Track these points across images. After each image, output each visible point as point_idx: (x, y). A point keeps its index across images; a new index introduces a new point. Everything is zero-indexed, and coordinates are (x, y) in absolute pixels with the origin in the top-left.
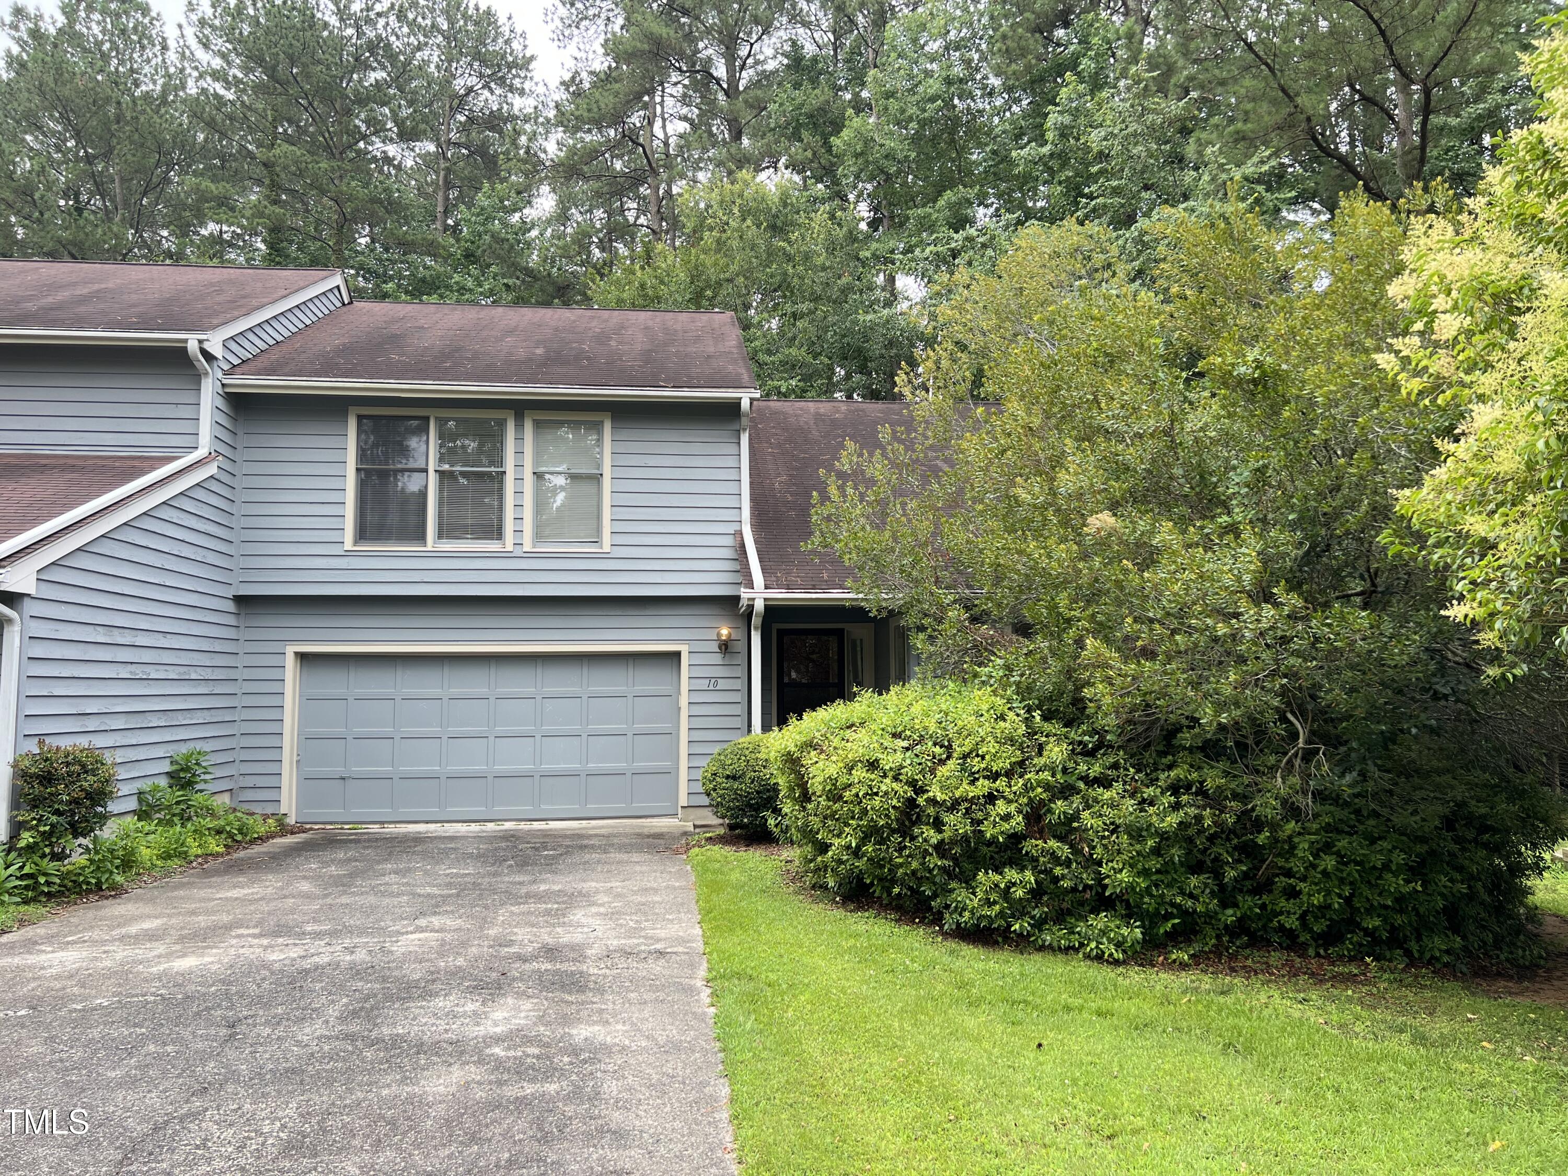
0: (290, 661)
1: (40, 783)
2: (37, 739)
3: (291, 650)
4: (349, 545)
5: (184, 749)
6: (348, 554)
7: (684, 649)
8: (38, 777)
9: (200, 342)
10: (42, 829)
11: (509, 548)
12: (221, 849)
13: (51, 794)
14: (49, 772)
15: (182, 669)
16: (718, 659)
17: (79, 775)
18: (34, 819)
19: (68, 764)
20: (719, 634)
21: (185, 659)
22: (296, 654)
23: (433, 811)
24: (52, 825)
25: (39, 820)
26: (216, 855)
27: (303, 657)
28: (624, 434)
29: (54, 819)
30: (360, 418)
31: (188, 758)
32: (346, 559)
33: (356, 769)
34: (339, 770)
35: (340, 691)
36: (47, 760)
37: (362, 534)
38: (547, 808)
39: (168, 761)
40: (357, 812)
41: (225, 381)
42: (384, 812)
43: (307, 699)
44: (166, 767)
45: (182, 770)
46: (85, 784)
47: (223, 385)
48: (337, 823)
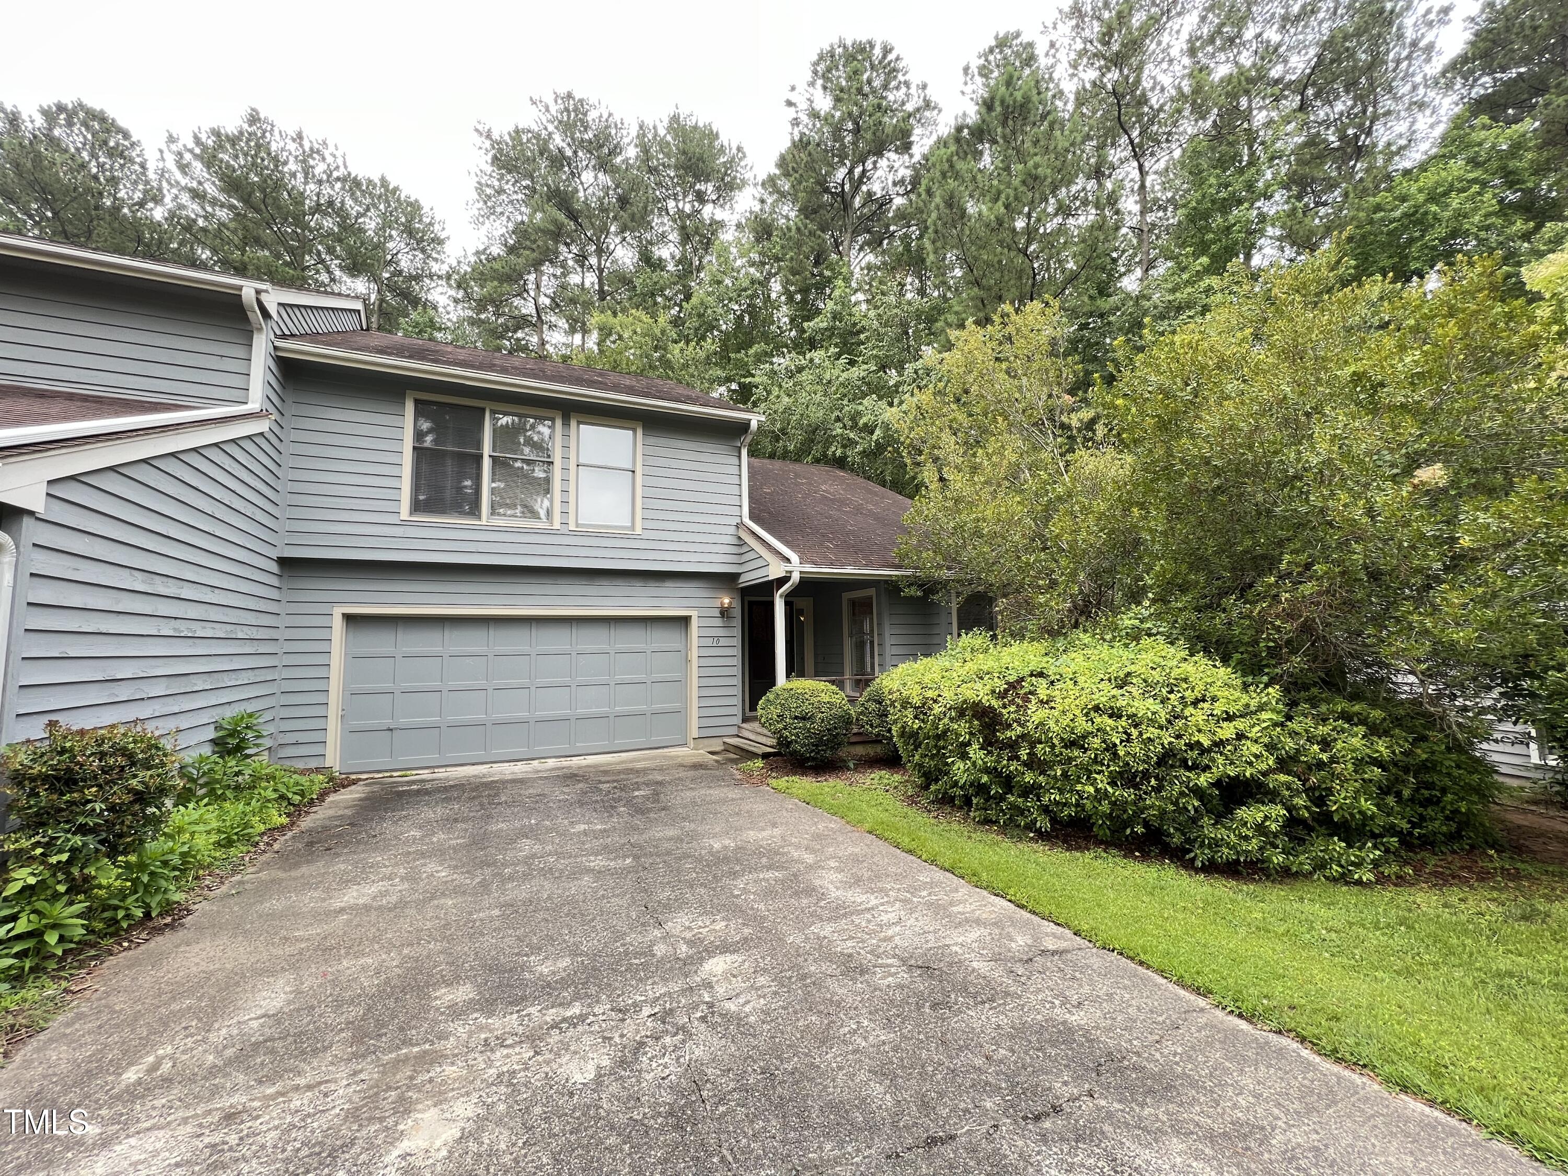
0: (338, 623)
1: (52, 789)
2: (45, 719)
3: (338, 612)
4: (405, 513)
5: (229, 713)
6: (403, 524)
7: (694, 614)
8: (45, 778)
9: (258, 292)
10: (53, 860)
11: (557, 525)
12: (284, 820)
13: (72, 803)
14: (69, 770)
15: (229, 627)
16: (718, 622)
17: (122, 768)
18: (38, 844)
19: (102, 755)
20: (722, 603)
21: (232, 616)
22: (344, 615)
23: (480, 754)
24: (73, 850)
25: (47, 845)
26: (282, 829)
27: (350, 619)
28: (652, 440)
29: (78, 840)
30: (417, 402)
31: (237, 721)
32: (402, 529)
33: (403, 721)
34: (388, 722)
35: (388, 650)
36: (63, 751)
37: (417, 507)
38: (580, 746)
39: (212, 727)
40: (404, 760)
41: (277, 344)
42: (432, 758)
43: (354, 658)
44: (211, 734)
45: (231, 735)
46: (134, 782)
47: (275, 348)
48: (386, 771)
